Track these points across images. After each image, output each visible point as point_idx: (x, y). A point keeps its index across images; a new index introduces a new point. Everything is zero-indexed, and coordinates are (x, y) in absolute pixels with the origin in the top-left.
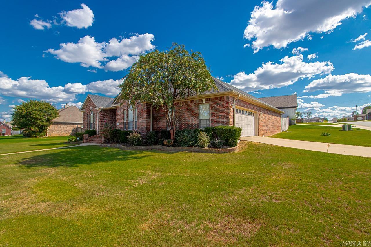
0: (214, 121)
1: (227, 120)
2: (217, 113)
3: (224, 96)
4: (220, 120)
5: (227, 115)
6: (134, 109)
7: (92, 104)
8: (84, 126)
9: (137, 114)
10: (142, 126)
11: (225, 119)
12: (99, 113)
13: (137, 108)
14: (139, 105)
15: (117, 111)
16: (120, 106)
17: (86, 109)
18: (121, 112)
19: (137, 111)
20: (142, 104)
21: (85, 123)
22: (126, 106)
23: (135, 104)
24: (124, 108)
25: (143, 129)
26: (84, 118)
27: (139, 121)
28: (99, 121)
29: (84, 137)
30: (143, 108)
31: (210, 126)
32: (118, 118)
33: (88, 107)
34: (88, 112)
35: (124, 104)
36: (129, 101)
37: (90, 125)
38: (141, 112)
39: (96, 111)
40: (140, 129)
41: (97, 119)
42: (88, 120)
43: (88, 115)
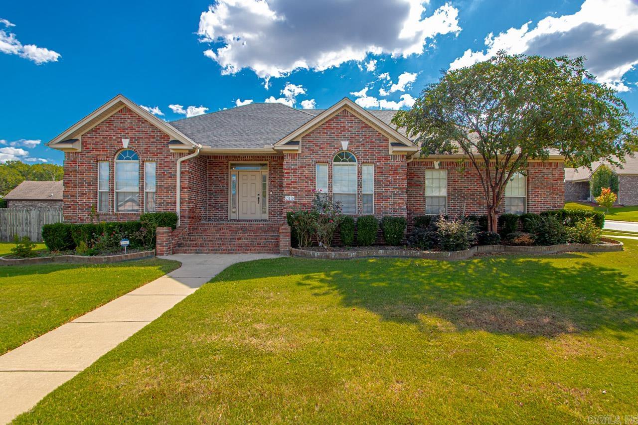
0: (538, 202)
1: (562, 200)
2: (541, 188)
3: (556, 161)
4: (549, 200)
5: (560, 192)
6: (361, 164)
7: (132, 128)
8: (70, 198)
9: (375, 177)
10: (393, 205)
11: (558, 198)
12: (183, 162)
13: (373, 163)
14: (382, 157)
15: (287, 163)
16: (302, 152)
17: (82, 142)
18: (303, 167)
19: (375, 170)
20: (394, 155)
21: (77, 190)
22: (330, 155)
23: (363, 153)
24: (317, 159)
25: (397, 211)
26: (71, 172)
27: (382, 194)
28: (182, 188)
29: (160, 237)
30: (398, 166)
31: (528, 209)
32: (291, 182)
33: (103, 138)
34: (102, 153)
35: (320, 148)
36: (343, 143)
37: (113, 196)
38: (388, 172)
39: (162, 153)
40: (386, 213)
41: (176, 179)
42: (97, 181)
43: (98, 163)
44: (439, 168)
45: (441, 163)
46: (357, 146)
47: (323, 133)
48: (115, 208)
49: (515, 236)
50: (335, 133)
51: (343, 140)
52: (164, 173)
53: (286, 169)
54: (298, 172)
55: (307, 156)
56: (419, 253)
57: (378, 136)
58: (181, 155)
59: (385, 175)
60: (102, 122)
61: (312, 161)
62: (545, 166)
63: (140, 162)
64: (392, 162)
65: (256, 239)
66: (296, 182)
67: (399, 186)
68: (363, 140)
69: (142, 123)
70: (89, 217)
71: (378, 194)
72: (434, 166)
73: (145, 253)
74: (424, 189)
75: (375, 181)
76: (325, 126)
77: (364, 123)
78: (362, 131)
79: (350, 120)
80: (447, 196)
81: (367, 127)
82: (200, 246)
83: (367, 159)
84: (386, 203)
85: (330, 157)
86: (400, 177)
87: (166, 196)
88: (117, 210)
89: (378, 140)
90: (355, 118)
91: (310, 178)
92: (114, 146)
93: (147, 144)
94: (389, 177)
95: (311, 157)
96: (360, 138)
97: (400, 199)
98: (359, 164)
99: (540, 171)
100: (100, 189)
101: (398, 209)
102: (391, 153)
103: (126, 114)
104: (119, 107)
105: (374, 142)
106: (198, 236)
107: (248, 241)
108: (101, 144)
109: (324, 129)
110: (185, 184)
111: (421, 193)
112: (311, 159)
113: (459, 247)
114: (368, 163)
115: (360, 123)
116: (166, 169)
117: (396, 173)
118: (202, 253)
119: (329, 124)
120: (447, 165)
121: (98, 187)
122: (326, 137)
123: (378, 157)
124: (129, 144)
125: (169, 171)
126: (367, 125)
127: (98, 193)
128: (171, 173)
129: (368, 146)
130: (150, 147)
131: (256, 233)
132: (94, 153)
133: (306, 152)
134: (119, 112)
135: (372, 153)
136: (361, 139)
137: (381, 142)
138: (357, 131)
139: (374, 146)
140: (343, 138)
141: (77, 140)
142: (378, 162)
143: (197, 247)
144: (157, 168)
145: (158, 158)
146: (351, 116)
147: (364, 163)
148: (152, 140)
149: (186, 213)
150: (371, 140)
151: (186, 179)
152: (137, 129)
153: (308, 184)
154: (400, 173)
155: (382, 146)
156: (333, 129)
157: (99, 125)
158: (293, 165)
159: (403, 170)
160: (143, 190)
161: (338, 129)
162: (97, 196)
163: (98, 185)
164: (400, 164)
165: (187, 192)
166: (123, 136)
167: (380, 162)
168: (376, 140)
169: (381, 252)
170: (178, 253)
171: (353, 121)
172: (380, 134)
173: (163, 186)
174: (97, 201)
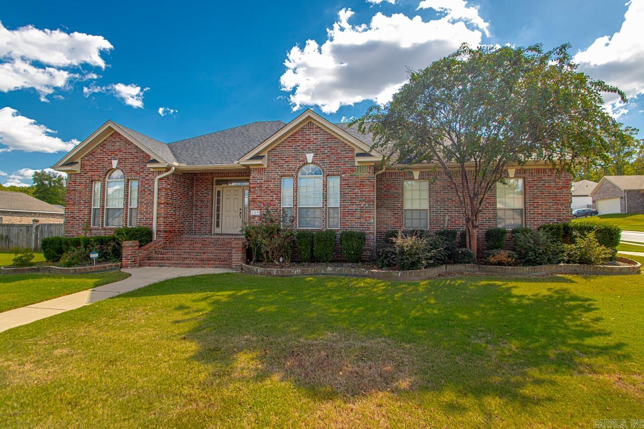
0: (537, 214)
1: (568, 212)
2: (542, 198)
4: (552, 212)
5: (566, 203)
6: (326, 176)
7: (120, 150)
8: (70, 214)
9: (340, 189)
10: (359, 218)
11: (563, 209)
12: (160, 179)
13: (338, 175)
14: (348, 169)
15: (253, 177)
16: (268, 166)
17: (81, 164)
18: (268, 181)
19: (340, 182)
20: (360, 166)
21: (76, 207)
22: (295, 168)
23: (329, 165)
24: (282, 173)
25: (363, 225)
26: (72, 191)
27: (348, 207)
28: (159, 204)
29: (126, 250)
30: (364, 177)
31: (525, 223)
32: (257, 196)
33: (98, 160)
34: (96, 173)
35: (285, 162)
36: (308, 155)
37: (103, 213)
38: (353, 184)
39: (143, 172)
40: (351, 227)
41: (154, 196)
42: (91, 199)
43: (94, 183)
44: (419, 179)
45: (421, 172)
46: (322, 158)
47: (288, 146)
48: (104, 223)
49: (490, 254)
50: (300, 146)
51: (308, 153)
52: (144, 191)
53: (252, 184)
54: (264, 186)
55: (272, 170)
56: (367, 272)
57: (343, 147)
58: (160, 173)
59: (352, 186)
60: (97, 146)
61: (278, 175)
62: (546, 173)
63: (125, 180)
64: (358, 173)
65: (220, 253)
66: (261, 196)
67: (366, 198)
68: (328, 152)
69: (129, 145)
70: (84, 231)
71: (343, 207)
72: (413, 176)
73: (109, 266)
74: (403, 201)
75: (340, 194)
76: (290, 140)
77: (330, 134)
78: (327, 143)
79: (315, 132)
80: (428, 208)
81: (332, 138)
82: (167, 260)
83: (332, 171)
84: (352, 216)
85: (295, 170)
86: (366, 189)
87: (146, 212)
88: (107, 225)
89: (343, 151)
90: (320, 130)
91: (275, 192)
92: (105, 167)
93: (132, 164)
94: (355, 189)
95: (276, 170)
96: (326, 149)
97: (367, 212)
98: (324, 176)
99: (540, 179)
100: (94, 206)
101: (365, 223)
102: (357, 164)
103: (116, 138)
104: (110, 132)
105: (339, 153)
106: (171, 249)
107: (213, 256)
108: (96, 166)
109: (289, 142)
110: (162, 200)
111: (399, 205)
112: (277, 173)
113: (414, 265)
114: (334, 175)
115: (325, 134)
116: (146, 186)
117: (362, 185)
118: (164, 266)
119: (294, 137)
120: (428, 175)
121: (93, 204)
122: (291, 151)
123: (344, 169)
124: (117, 165)
125: (149, 188)
126: (333, 136)
127: (92, 210)
128: (151, 190)
129: (333, 157)
130: (134, 166)
131: (223, 247)
132: (90, 174)
133: (273, 166)
134: (111, 136)
135: (337, 164)
136: (326, 151)
137: (347, 153)
138: (322, 143)
139: (340, 158)
140: (309, 150)
141: (77, 163)
142: (343, 173)
143: (164, 260)
144: (139, 186)
145: (141, 176)
146: (316, 128)
147: (329, 175)
148: (136, 160)
149: (162, 228)
150: (337, 151)
151: (162, 196)
152: (124, 151)
153: (273, 198)
154: (366, 184)
155: (348, 157)
156: (297, 142)
157: (95, 148)
158: (259, 179)
159: (369, 182)
160: (127, 207)
161: (303, 141)
162: (91, 213)
163: (93, 202)
164: (366, 175)
165: (163, 208)
166: (113, 157)
167: (346, 173)
168: (341, 151)
169: (329, 269)
170: (144, 266)
171: (318, 132)
172: (346, 144)
173: (143, 202)
174: (91, 217)
